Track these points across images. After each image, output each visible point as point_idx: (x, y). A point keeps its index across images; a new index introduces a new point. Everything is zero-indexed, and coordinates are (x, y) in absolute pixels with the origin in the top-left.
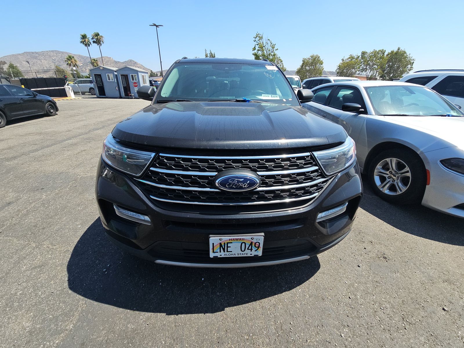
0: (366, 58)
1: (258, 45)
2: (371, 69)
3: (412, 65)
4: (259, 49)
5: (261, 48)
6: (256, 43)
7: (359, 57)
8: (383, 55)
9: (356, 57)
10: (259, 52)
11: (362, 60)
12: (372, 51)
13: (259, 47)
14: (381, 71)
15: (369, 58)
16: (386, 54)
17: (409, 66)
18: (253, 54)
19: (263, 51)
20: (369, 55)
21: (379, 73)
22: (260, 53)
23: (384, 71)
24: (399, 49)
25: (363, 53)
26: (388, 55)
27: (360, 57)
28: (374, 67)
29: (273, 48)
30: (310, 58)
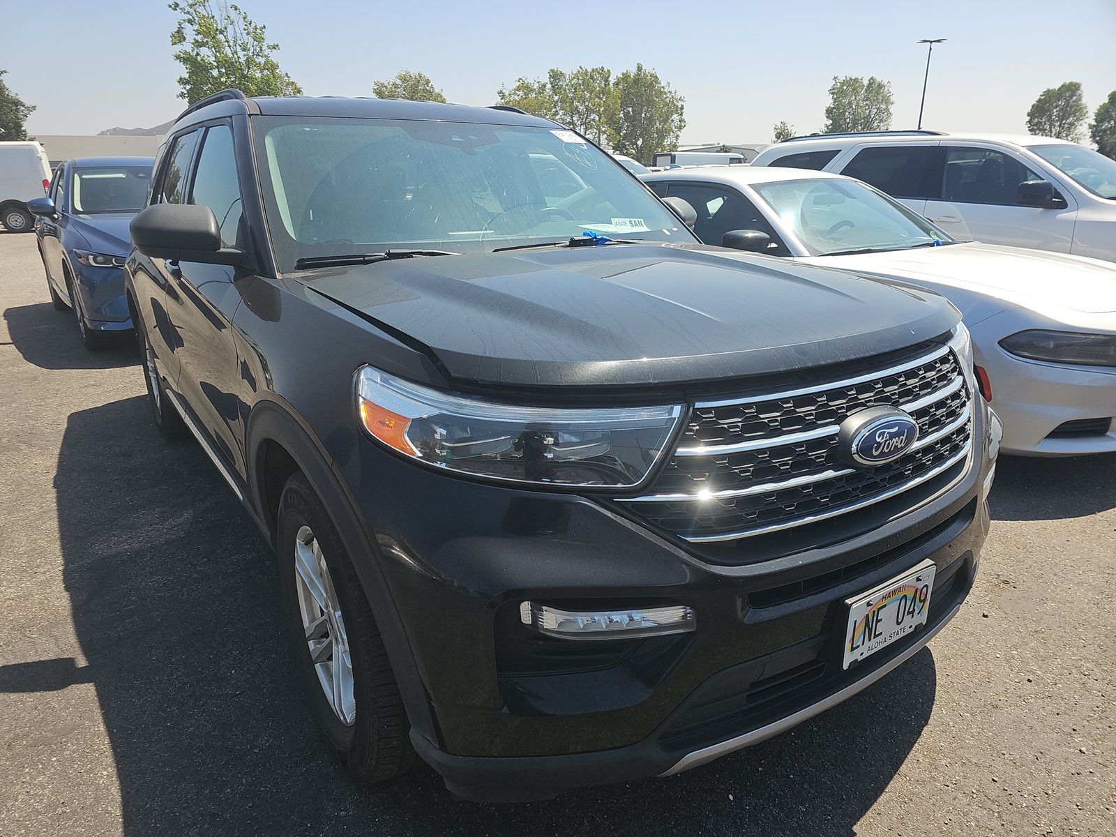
0: (565, 91)
1: (190, 22)
2: (585, 123)
3: (682, 114)
4: (199, 38)
5: (210, 34)
6: (180, 16)
7: (545, 86)
8: (605, 85)
9: (536, 86)
10: (204, 51)
11: (556, 98)
12: (575, 72)
13: (198, 33)
14: (613, 132)
15: (573, 91)
16: (612, 80)
17: (675, 117)
18: (178, 57)
19: (218, 47)
20: (570, 82)
21: (608, 136)
22: (207, 54)
23: (618, 130)
24: (640, 69)
25: (555, 76)
26: (617, 84)
27: (549, 86)
28: (592, 117)
29: (258, 39)
30: (398, 82)
